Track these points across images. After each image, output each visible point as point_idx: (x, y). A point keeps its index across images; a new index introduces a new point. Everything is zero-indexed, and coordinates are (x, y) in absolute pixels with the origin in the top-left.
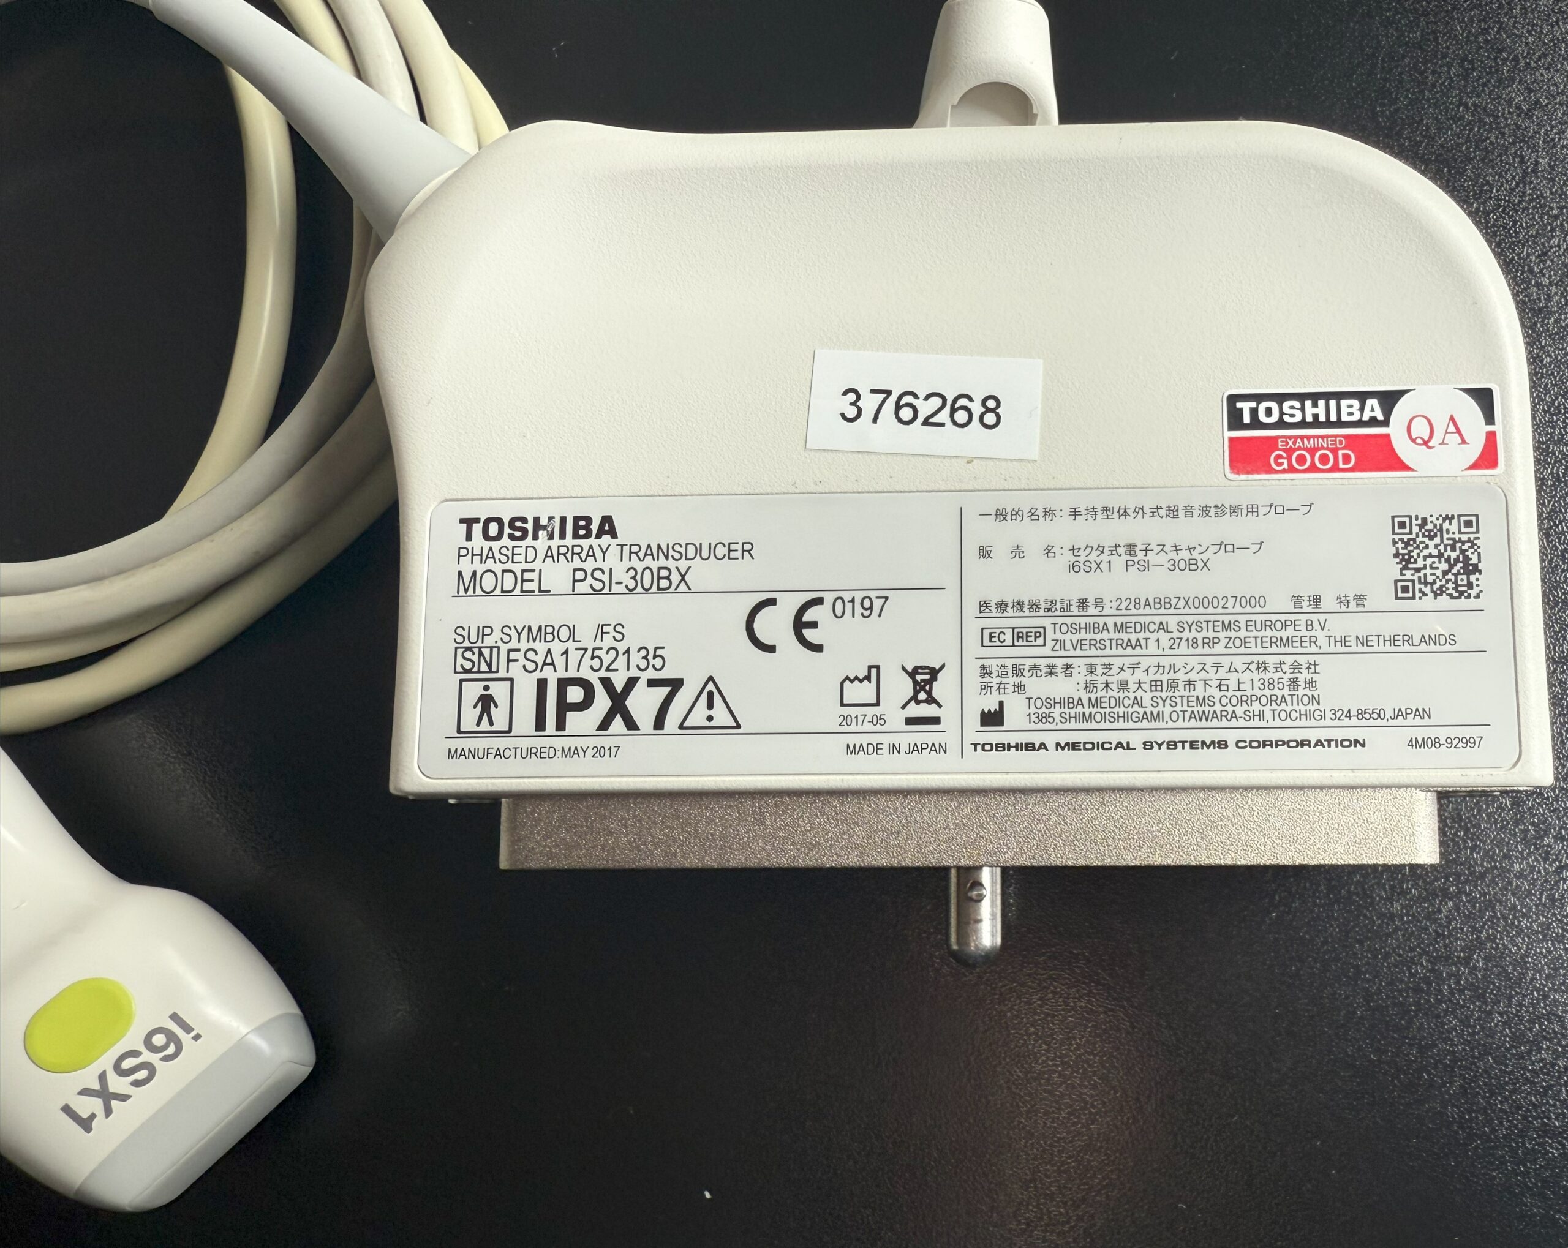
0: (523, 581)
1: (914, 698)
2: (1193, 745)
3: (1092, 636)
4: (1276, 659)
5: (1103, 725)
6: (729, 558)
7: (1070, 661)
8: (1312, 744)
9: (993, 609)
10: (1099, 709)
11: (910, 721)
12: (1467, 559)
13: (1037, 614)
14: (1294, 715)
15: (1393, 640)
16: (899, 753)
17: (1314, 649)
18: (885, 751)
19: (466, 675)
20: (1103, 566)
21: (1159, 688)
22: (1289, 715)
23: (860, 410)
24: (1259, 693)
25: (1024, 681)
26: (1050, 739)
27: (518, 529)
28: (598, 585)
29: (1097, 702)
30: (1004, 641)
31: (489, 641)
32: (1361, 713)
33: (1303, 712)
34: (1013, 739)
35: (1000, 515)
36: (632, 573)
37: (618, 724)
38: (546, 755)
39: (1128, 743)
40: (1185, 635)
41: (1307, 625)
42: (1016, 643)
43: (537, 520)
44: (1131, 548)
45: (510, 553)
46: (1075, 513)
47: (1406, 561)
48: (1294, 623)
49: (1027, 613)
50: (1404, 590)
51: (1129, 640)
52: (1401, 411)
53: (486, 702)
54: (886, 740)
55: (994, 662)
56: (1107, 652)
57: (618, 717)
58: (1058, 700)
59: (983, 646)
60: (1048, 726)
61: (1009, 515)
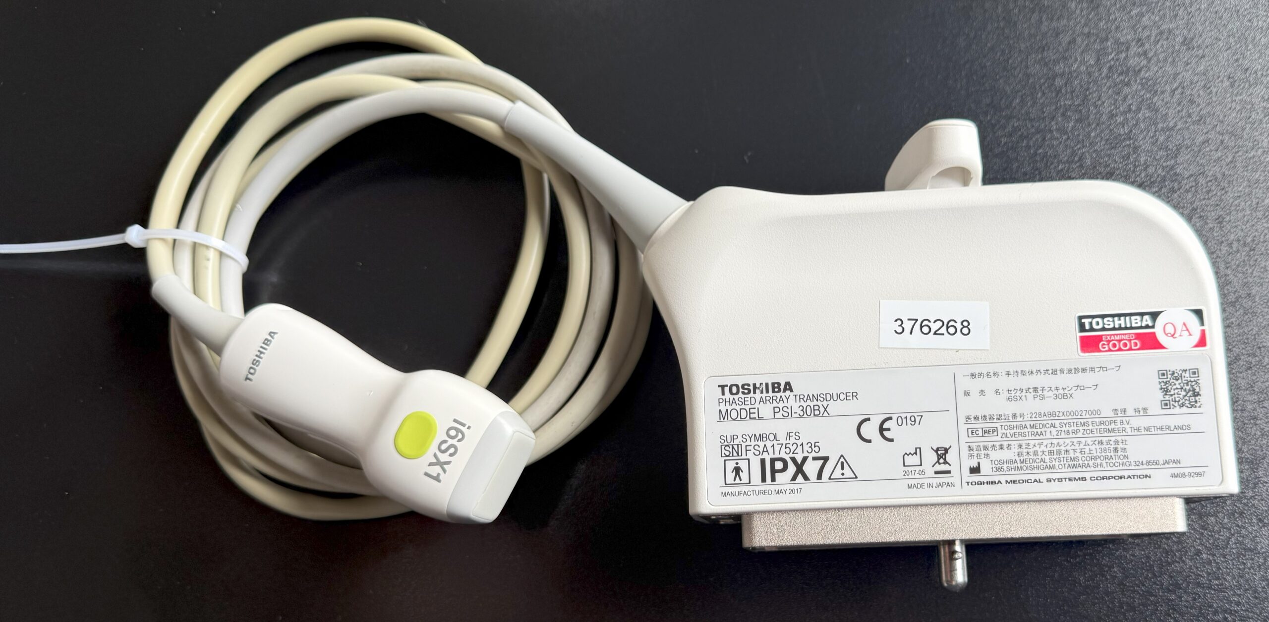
0: (750, 413)
1: (938, 462)
2: (1070, 479)
3: (1019, 431)
4: (1107, 439)
5: (1027, 472)
6: (847, 400)
7: (1010, 443)
8: (1126, 477)
9: (972, 419)
10: (1025, 464)
11: (936, 473)
12: (1194, 390)
13: (993, 421)
14: (1117, 464)
15: (1161, 428)
16: (932, 487)
17: (1124, 433)
18: (926, 486)
19: (727, 458)
20: (1023, 398)
21: (1052, 454)
22: (1114, 465)
23: (903, 329)
24: (1099, 455)
25: (989, 452)
26: (1003, 479)
27: (746, 389)
28: (786, 414)
29: (1024, 461)
30: (978, 434)
31: (736, 442)
32: (1148, 463)
33: (1121, 463)
34: (985, 479)
35: (973, 376)
36: (801, 408)
37: (800, 478)
38: (767, 494)
39: (1039, 480)
40: (1063, 429)
41: (1120, 423)
42: (984, 435)
43: (754, 385)
44: (1035, 389)
45: (743, 401)
46: (1008, 374)
47: (1166, 391)
48: (1115, 422)
49: (988, 421)
50: (1166, 405)
51: (1037, 432)
52: (1160, 320)
53: (737, 470)
54: (926, 481)
55: (974, 444)
56: (1027, 438)
57: (800, 474)
58: (1005, 461)
59: (968, 437)
60: (1001, 473)
61: (977, 376)
